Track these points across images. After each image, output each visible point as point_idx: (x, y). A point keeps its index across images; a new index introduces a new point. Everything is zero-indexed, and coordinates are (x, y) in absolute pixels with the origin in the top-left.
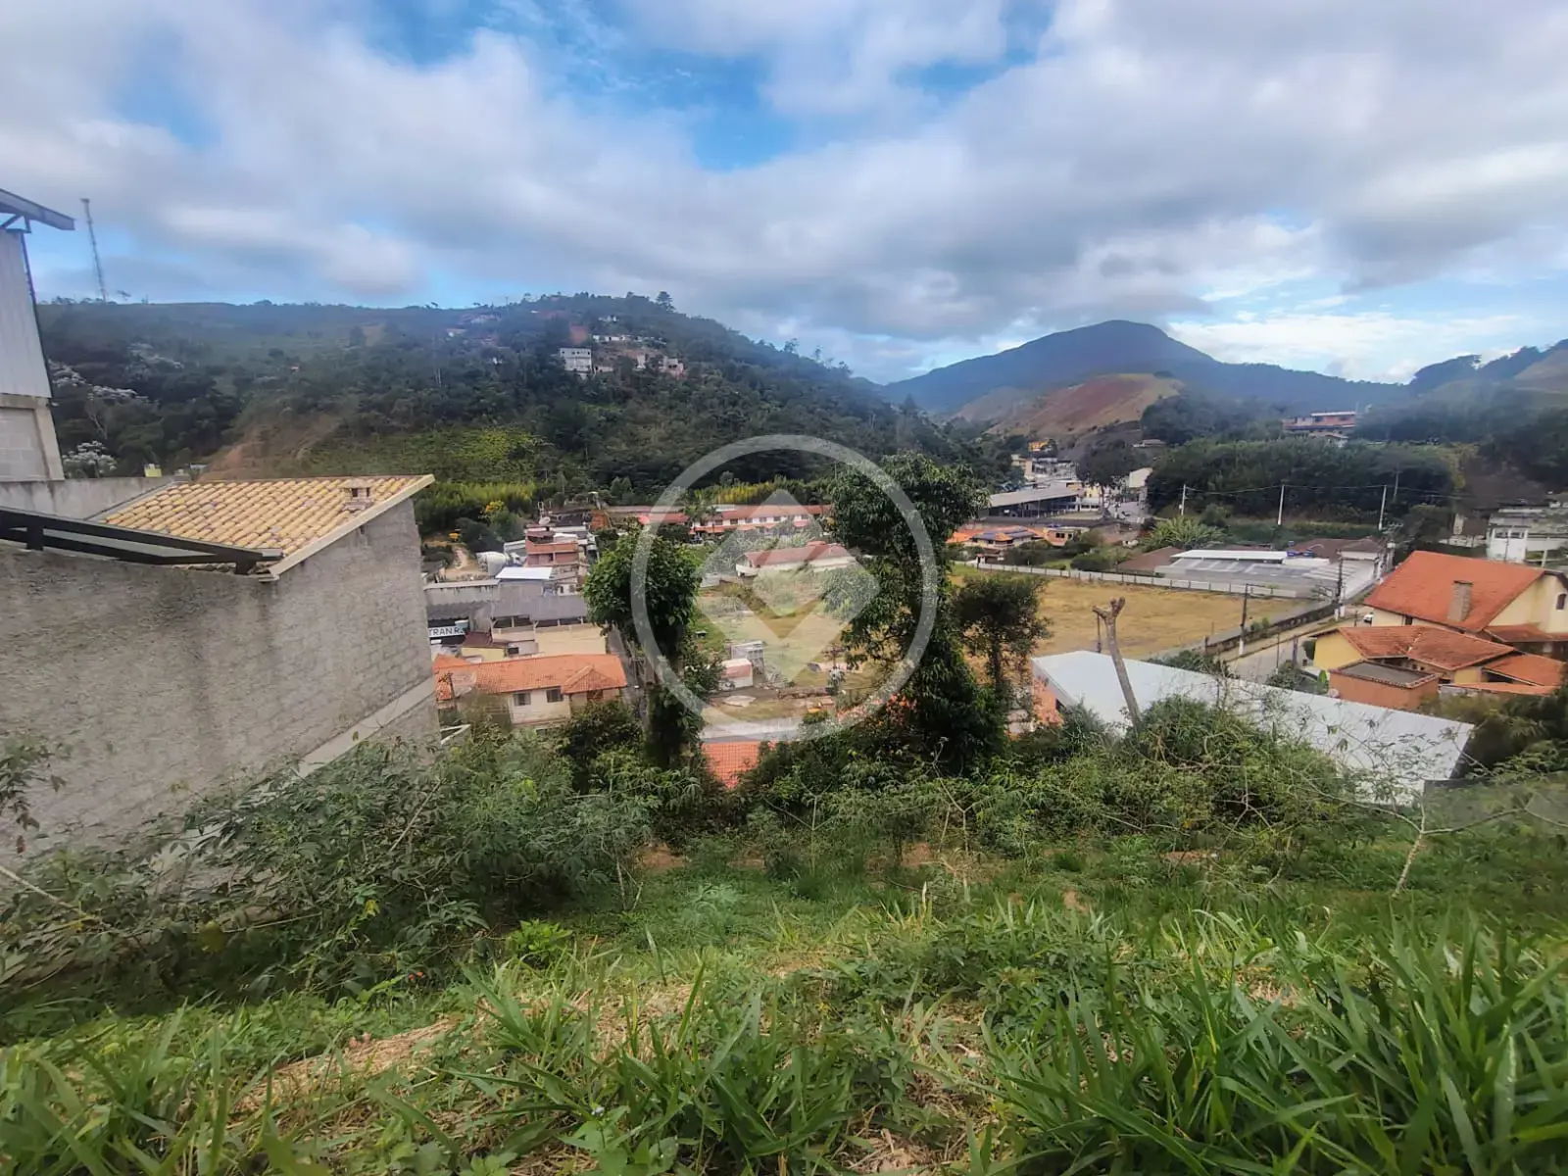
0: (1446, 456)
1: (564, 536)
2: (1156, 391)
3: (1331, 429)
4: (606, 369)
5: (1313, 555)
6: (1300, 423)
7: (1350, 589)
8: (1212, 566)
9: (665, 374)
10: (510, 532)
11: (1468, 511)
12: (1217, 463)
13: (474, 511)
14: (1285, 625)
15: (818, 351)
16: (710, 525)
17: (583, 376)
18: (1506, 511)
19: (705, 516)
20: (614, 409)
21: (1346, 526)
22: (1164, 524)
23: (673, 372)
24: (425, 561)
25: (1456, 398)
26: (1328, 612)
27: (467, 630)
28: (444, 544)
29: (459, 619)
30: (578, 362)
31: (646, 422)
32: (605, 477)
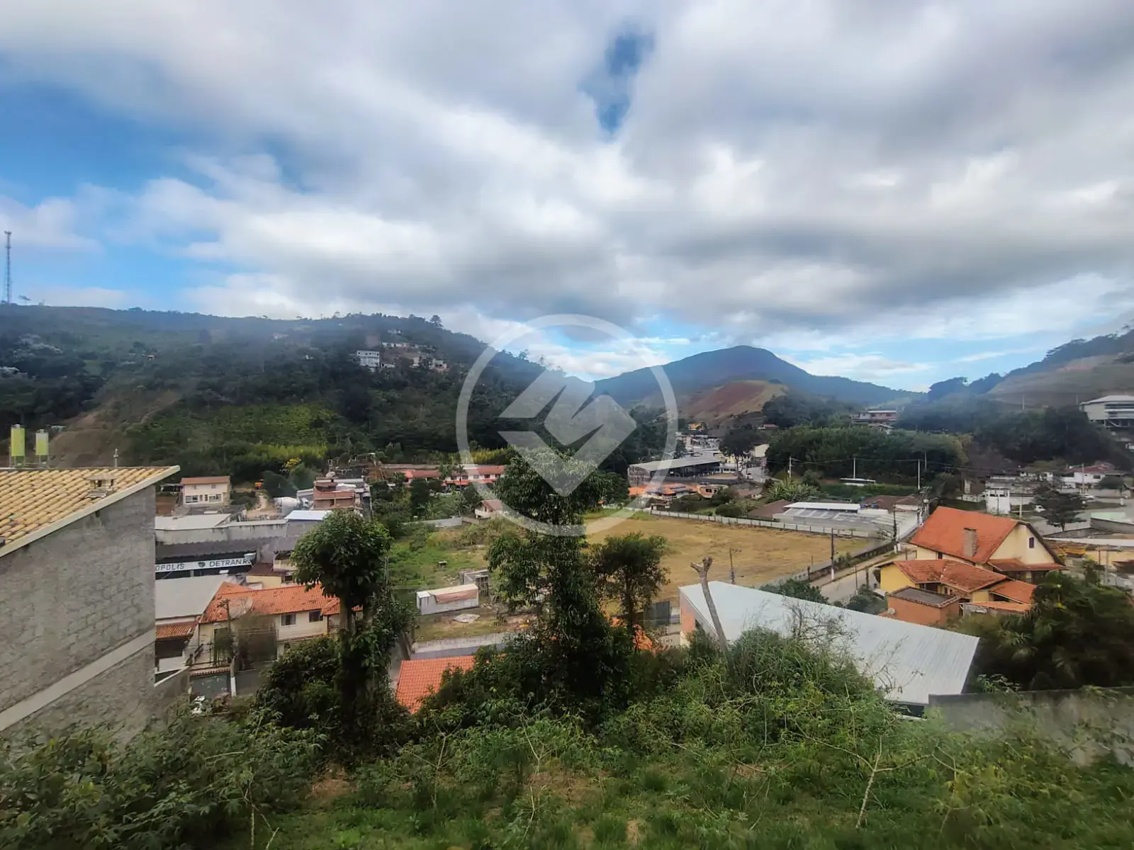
0: (954, 441)
1: (346, 486)
2: (770, 392)
3: (881, 422)
4: (390, 366)
5: (877, 507)
6: (862, 417)
7: (903, 531)
8: (811, 514)
9: (432, 371)
10: (304, 482)
11: (971, 476)
12: (811, 443)
13: (277, 466)
14: (863, 557)
15: (542, 359)
16: (458, 479)
17: (373, 370)
18: (994, 478)
19: (455, 473)
20: (394, 394)
21: (897, 487)
22: (779, 483)
23: (440, 370)
24: (232, 504)
25: (955, 404)
26: (889, 547)
27: (254, 561)
28: (250, 490)
29: (248, 552)
30: (369, 360)
31: (417, 404)
32: (381, 442)
